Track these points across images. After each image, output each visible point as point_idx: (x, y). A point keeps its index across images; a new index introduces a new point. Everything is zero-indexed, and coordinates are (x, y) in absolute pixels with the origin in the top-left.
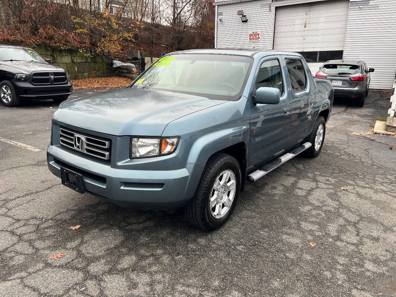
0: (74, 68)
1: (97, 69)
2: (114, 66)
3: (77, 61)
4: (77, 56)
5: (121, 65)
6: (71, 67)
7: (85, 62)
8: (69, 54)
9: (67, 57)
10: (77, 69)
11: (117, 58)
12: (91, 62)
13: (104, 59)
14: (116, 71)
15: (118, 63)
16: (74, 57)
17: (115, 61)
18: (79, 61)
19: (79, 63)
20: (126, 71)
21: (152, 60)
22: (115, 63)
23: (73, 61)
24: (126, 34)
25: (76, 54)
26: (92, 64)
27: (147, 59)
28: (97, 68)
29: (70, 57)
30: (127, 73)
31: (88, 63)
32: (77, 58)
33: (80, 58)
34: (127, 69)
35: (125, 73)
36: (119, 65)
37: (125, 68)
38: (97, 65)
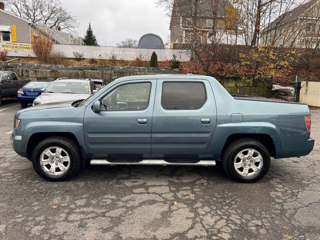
0: (237, 90)
1: (257, 92)
2: (273, 89)
3: (239, 85)
4: (240, 82)
5: (279, 88)
6: (234, 90)
7: (247, 86)
8: (234, 81)
9: (232, 83)
10: (239, 91)
11: (279, 82)
12: (252, 86)
13: (265, 84)
14: (275, 93)
15: (276, 87)
16: (238, 82)
17: (274, 85)
18: (241, 85)
19: (241, 87)
20: (283, 94)
21: (307, 84)
22: (274, 87)
23: (236, 85)
24: (282, 62)
25: (240, 80)
26: (253, 88)
27: (303, 83)
28: (257, 90)
29: (235, 83)
30: (284, 95)
31: (249, 87)
32: (240, 83)
33: (243, 83)
34: (284, 92)
35: (283, 95)
36: (277, 88)
37: (282, 91)
38: (257, 89)
